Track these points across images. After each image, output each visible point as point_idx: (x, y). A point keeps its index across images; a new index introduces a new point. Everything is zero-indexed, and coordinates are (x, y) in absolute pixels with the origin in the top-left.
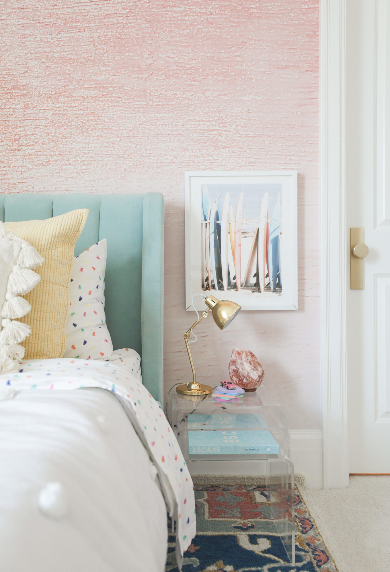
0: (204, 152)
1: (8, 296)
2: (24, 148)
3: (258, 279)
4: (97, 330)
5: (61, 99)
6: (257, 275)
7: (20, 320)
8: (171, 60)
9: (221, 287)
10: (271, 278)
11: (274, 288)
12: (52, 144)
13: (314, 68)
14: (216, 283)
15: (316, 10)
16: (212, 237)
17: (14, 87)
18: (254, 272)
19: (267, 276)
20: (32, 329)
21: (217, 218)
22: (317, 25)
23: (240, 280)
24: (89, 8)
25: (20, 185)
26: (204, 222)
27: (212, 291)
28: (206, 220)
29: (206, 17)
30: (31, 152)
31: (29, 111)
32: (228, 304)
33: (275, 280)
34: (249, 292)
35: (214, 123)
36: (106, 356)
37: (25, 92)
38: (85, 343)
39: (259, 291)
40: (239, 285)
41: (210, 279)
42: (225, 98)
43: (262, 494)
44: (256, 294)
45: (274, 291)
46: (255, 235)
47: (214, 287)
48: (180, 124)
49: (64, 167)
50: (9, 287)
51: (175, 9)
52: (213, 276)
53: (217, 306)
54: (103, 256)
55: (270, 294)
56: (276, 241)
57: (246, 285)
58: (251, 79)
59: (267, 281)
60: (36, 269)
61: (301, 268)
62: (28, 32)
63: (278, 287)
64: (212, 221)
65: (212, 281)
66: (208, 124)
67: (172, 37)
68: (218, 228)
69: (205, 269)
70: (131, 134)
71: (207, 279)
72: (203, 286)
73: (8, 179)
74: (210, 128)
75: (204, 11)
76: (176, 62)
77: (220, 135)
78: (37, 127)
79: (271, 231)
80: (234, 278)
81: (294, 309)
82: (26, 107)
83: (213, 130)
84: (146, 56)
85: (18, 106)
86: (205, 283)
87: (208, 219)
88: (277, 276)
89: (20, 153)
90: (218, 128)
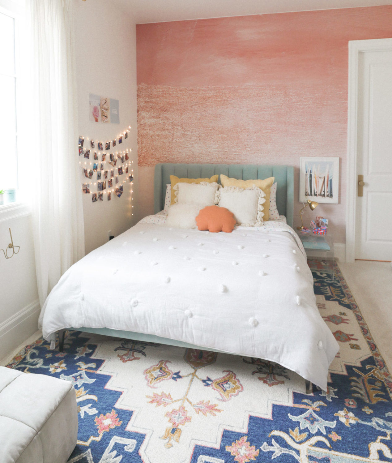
0: (306, 150)
1: (258, 205)
2: (247, 148)
3: (324, 193)
4: (275, 211)
5: (259, 133)
6: (324, 191)
7: (262, 211)
8: (296, 120)
9: (311, 195)
10: (329, 193)
11: (330, 196)
12: (256, 147)
13: (346, 122)
14: (310, 194)
15: (347, 103)
16: (309, 178)
17: (244, 129)
18: (323, 190)
19: (328, 192)
20: (264, 213)
21: (311, 172)
22: (347, 108)
23: (318, 193)
24: (269, 104)
25: (246, 160)
26: (306, 174)
27: (309, 196)
28: (307, 173)
29: (307, 106)
30: (249, 150)
31: (249, 137)
32: (315, 203)
33: (330, 194)
34: (321, 197)
35: (310, 140)
36: (278, 219)
37: (247, 131)
38: (272, 214)
39: (325, 197)
40: (318, 195)
41: (308, 192)
42: (314, 132)
43: (324, 263)
44: (324, 198)
45: (330, 197)
46: (324, 178)
47: (309, 195)
48: (299, 141)
49: (260, 155)
50: (258, 202)
51: (297, 104)
52: (309, 191)
53: (311, 203)
54: (276, 188)
55: (328, 198)
56: (331, 181)
57: (320, 195)
58: (323, 126)
59: (328, 194)
60: (264, 197)
61: (340, 189)
62: (249, 112)
63: (331, 196)
64: (309, 173)
65: (309, 193)
66: (308, 141)
67: (296, 113)
68: (311, 176)
69: (306, 189)
70: (282, 144)
71: (307, 192)
72: (305, 194)
73: (241, 158)
74: (309, 142)
75: (307, 104)
76: (297, 121)
77: (312, 144)
78: (251, 142)
79: (329, 177)
80: (316, 192)
81: (336, 203)
82: (248, 136)
83: (310, 143)
84: (287, 119)
85: (245, 135)
86: (306, 194)
87: (307, 172)
88: (331, 192)
89: (246, 150)
90: (311, 142)
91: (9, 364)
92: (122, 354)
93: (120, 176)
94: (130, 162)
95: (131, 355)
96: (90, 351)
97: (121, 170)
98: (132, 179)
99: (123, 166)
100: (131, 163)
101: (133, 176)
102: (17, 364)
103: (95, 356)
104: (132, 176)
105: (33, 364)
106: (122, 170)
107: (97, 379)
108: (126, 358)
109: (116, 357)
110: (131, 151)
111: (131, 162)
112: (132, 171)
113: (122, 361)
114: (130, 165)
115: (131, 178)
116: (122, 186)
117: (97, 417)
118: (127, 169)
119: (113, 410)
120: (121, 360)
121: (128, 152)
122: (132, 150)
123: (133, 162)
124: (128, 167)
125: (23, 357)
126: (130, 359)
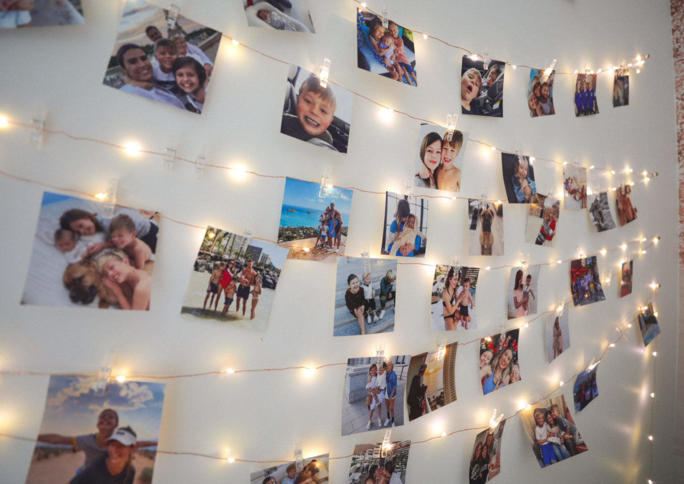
93: (580, 308)
94: (642, 239)
97: (589, 277)
98: (651, 327)
99: (603, 252)
100: (648, 246)
101: (656, 314)
104: (649, 311)
106: (596, 278)
110: (646, 180)
111: (649, 237)
112: (654, 286)
114: (642, 252)
115: (647, 322)
116: (593, 374)
118: (628, 275)
121: (631, 183)
122: (651, 175)
123: (656, 241)
124: (631, 263)
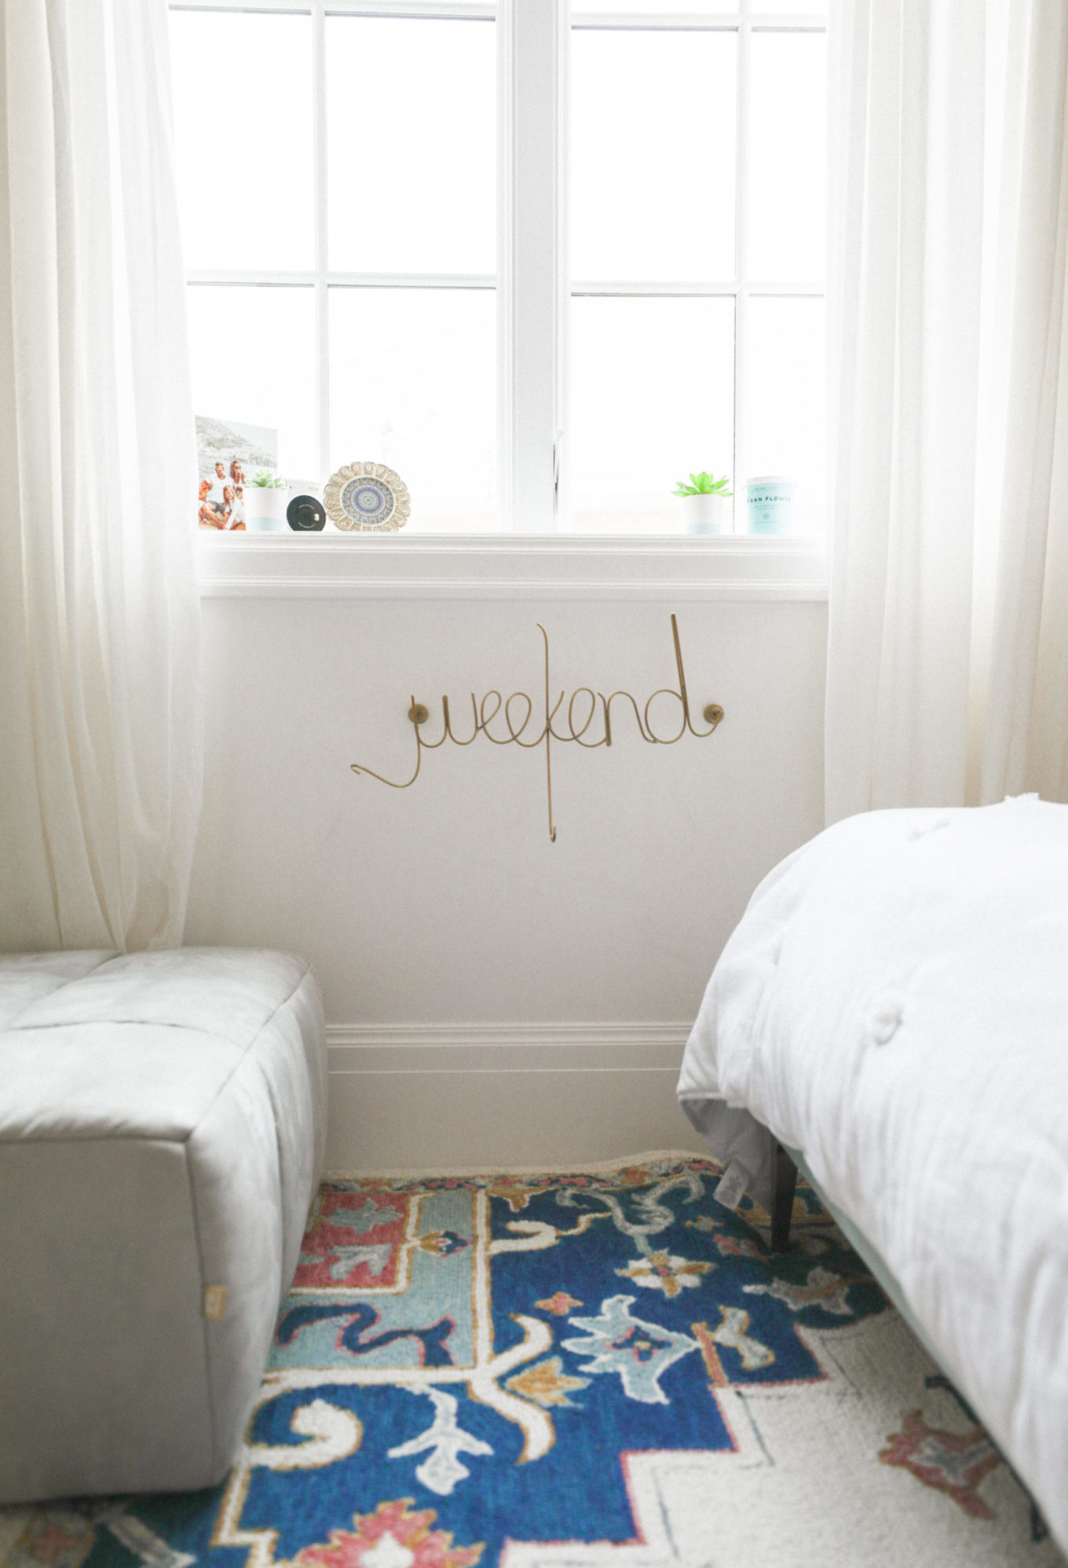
91: (597, 1174)
92: (937, 1425)
95: (973, 1463)
96: (845, 1309)
102: (610, 1189)
103: (823, 1341)
105: (639, 1216)
107: (672, 1404)
108: (926, 1453)
109: (897, 1411)
113: (888, 1446)
117: (409, 1501)
119: (479, 1548)
120: (892, 1438)
125: (647, 1181)
126: (937, 1471)
